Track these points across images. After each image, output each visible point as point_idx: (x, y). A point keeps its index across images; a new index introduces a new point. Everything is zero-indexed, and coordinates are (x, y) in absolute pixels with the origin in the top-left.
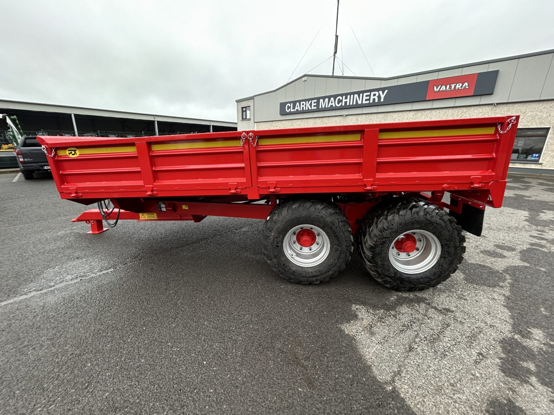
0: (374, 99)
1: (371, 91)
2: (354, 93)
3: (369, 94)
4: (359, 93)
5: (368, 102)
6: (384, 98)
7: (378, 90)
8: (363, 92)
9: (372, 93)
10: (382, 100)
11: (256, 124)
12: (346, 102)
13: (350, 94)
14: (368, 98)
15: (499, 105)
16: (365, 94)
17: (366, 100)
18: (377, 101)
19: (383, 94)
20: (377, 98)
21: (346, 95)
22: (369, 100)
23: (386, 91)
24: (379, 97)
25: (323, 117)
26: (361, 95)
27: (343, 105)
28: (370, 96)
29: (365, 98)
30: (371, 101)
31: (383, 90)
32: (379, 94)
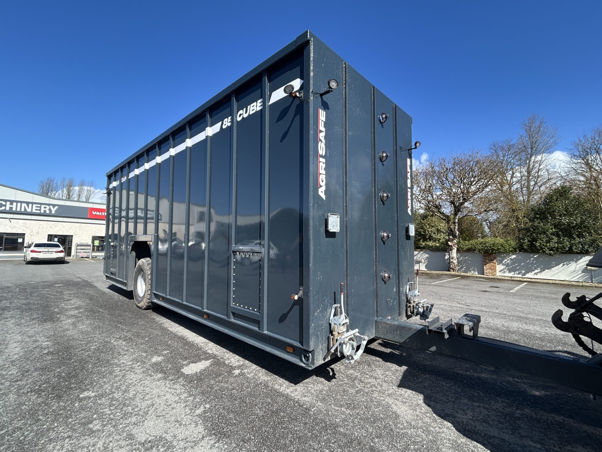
0: (45, 211)
1: (41, 204)
2: (22, 202)
3: (39, 206)
4: (28, 203)
5: (39, 212)
6: (55, 211)
7: (49, 205)
8: (33, 203)
9: (43, 206)
10: (53, 212)
12: (11, 208)
13: (17, 202)
14: (39, 208)
16: (34, 206)
17: (36, 210)
18: (48, 212)
19: (54, 208)
20: (48, 210)
21: (12, 202)
22: (40, 210)
23: (56, 207)
24: (50, 210)
26: (30, 205)
27: (8, 209)
28: (40, 207)
29: (34, 208)
30: (42, 211)
31: (54, 206)
32: (50, 207)
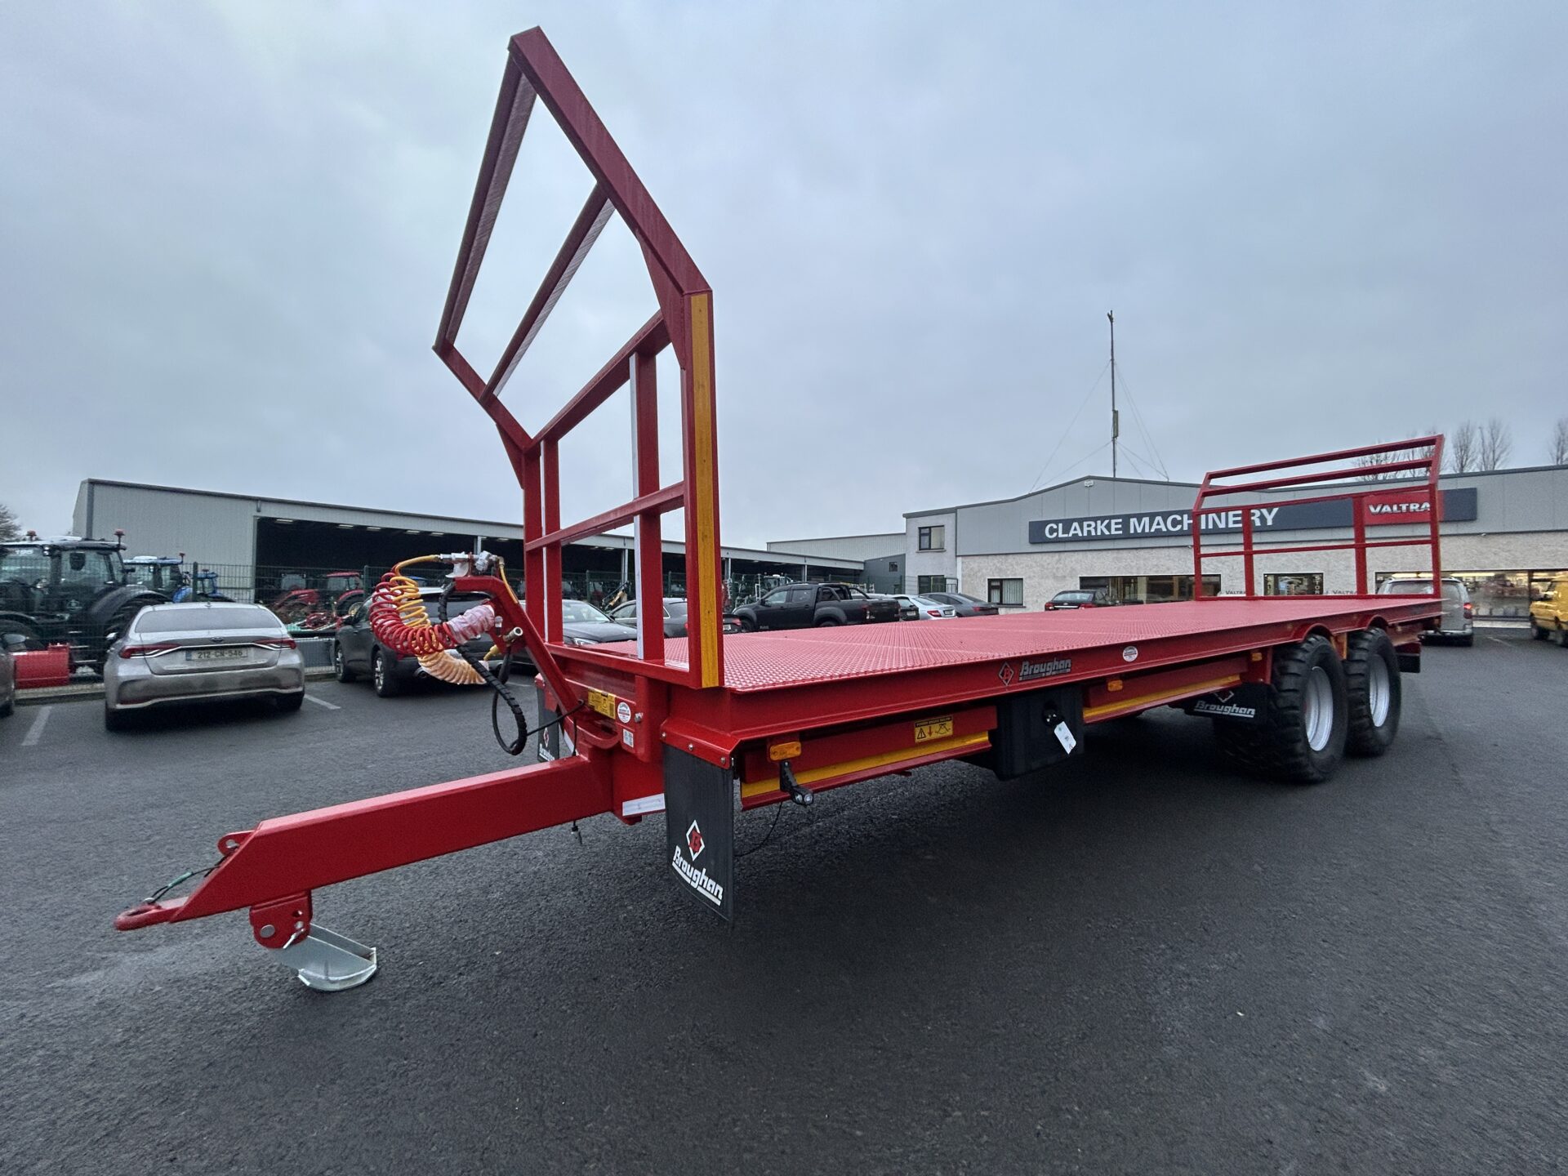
2: (1208, 511)
4: (1217, 511)
5: (1240, 525)
6: (1273, 519)
7: (1259, 507)
9: (1247, 512)
10: (1270, 523)
11: (959, 559)
15: (1491, 536)
16: (1231, 514)
17: (1235, 522)
18: (1258, 524)
19: (1270, 513)
20: (1258, 519)
23: (1275, 510)
24: (1262, 518)
25: (1136, 549)
26: (1223, 514)
27: (1186, 528)
29: (1231, 519)
32: (1262, 514)
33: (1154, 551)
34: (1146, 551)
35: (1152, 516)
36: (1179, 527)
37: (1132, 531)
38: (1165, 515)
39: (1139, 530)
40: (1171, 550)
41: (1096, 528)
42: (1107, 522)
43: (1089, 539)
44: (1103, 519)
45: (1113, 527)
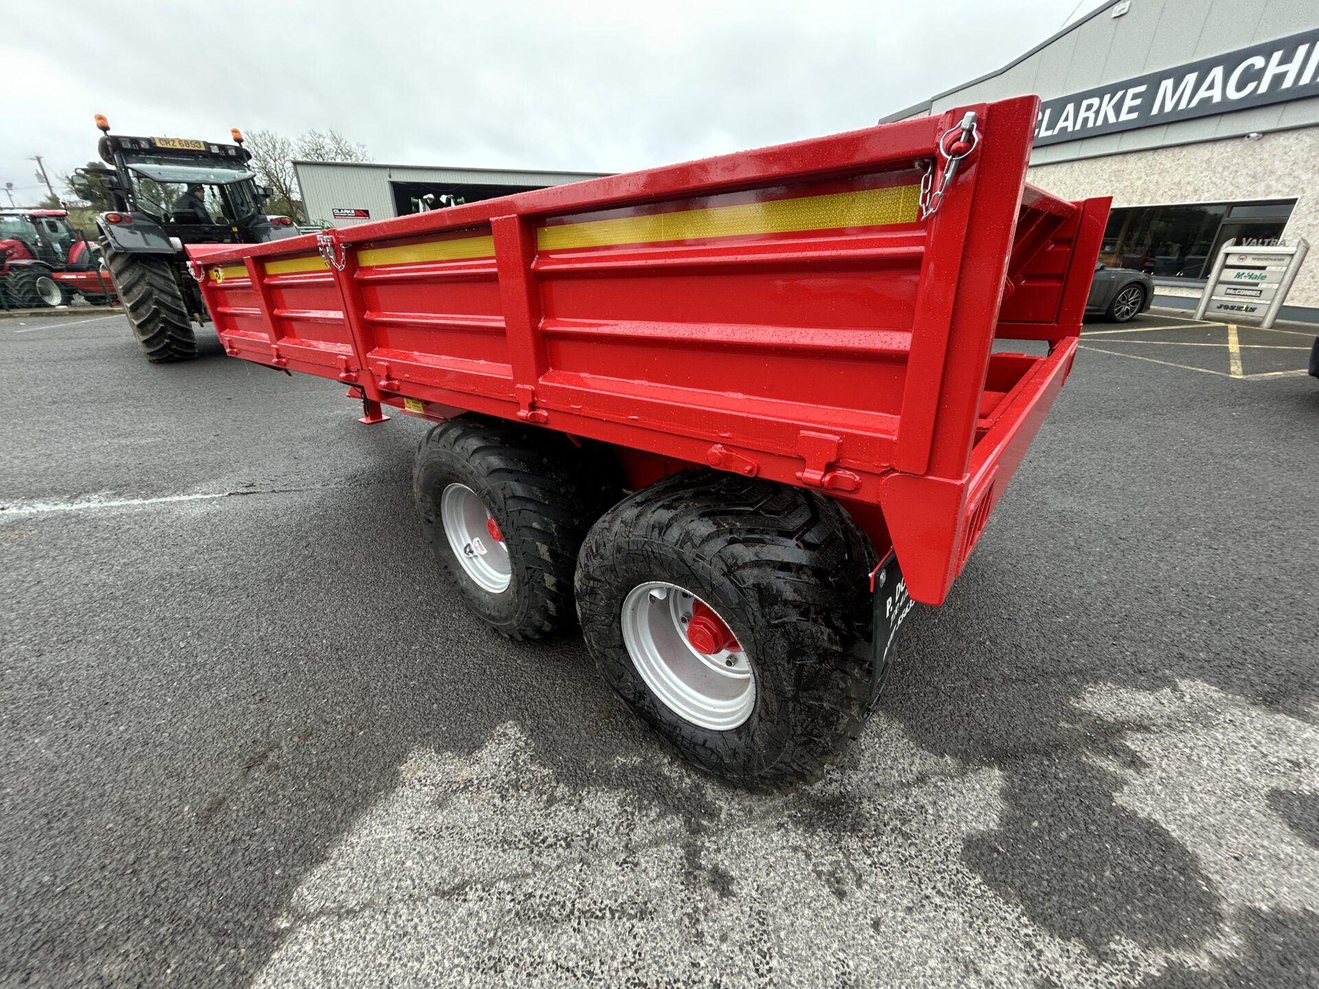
12: (1279, 78)
13: (1311, 38)
21: (1289, 45)
27: (1263, 89)
33: (1185, 151)
34: (1170, 153)
35: (1203, 68)
36: (1251, 87)
37: (1155, 111)
38: (1230, 62)
39: (1168, 108)
40: (1219, 147)
41: (1097, 112)
42: (1120, 94)
43: (1084, 136)
44: (1113, 89)
45: (1128, 103)
